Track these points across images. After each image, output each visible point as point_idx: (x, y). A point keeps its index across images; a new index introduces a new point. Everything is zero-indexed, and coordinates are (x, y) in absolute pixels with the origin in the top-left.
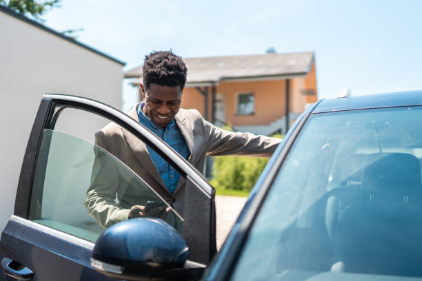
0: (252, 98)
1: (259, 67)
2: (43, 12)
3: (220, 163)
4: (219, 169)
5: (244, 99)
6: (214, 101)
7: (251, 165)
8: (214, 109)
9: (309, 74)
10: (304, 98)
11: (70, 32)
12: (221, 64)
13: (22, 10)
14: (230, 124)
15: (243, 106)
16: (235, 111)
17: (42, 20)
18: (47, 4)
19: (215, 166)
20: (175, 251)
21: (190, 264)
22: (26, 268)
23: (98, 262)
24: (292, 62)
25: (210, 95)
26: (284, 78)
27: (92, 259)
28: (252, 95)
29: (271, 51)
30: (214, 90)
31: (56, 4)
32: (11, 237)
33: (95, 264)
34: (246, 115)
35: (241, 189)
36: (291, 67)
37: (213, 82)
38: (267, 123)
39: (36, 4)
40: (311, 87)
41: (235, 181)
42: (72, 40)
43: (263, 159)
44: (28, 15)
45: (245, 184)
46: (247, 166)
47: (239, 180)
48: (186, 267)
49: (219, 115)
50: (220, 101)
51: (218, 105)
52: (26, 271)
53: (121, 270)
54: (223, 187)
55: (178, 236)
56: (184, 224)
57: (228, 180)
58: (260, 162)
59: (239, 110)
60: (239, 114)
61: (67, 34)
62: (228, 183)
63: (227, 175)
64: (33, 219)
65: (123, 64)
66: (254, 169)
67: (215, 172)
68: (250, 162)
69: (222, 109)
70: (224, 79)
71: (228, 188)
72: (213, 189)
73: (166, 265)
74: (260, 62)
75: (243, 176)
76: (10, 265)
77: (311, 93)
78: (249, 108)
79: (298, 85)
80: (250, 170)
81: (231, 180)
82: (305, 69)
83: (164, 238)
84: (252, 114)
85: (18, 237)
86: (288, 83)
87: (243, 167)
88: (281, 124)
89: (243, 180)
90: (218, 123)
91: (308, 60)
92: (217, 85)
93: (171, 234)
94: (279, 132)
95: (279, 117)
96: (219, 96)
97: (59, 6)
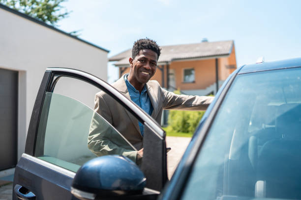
0: (193, 72)
1: (197, 51)
2: (57, 21)
3: (173, 115)
4: (172, 119)
5: (188, 72)
6: (168, 74)
7: (194, 116)
8: (168, 80)
9: (231, 54)
10: (228, 71)
11: (75, 32)
12: (172, 50)
13: (44, 20)
14: (179, 89)
15: (187, 77)
16: (182, 80)
17: (57, 26)
18: (60, 16)
19: (169, 117)
20: (135, 181)
21: (148, 191)
22: (31, 192)
23: (76, 190)
24: (219, 47)
25: (165, 70)
26: (214, 58)
27: (72, 188)
28: (193, 69)
29: (205, 41)
30: (168, 67)
31: (66, 16)
32: (22, 169)
33: (74, 192)
34: (189, 83)
35: (188, 132)
36: (218, 50)
37: (167, 62)
38: (204, 87)
39: (53, 16)
40: (232, 63)
41: (183, 127)
42: (75, 37)
43: (201, 111)
44: (49, 23)
45: (190, 129)
46: (191, 117)
47: (186, 126)
48: (144, 194)
49: (172, 83)
50: (172, 74)
51: (171, 77)
52: (31, 194)
53: (94, 196)
54: (175, 131)
55: (138, 169)
56: (143, 160)
57: (178, 126)
58: (199, 113)
59: (185, 80)
60: (185, 82)
61: (73, 34)
62: (178, 129)
63: (178, 123)
64: (37, 157)
65: (108, 52)
66: (196, 119)
67: (169, 121)
68: (193, 114)
69: (173, 79)
70: (174, 60)
71: (179, 131)
72: (165, 132)
73: (129, 192)
74: (198, 48)
75: (188, 124)
76: (20, 190)
77: (232, 67)
78: (191, 78)
79: (224, 62)
80: (193, 119)
81: (181, 127)
82: (228, 52)
83: (127, 171)
84: (194, 82)
85: (26, 170)
86: (217, 61)
87: (188, 117)
88: (213, 88)
89: (189, 126)
90: (171, 89)
91: (230, 46)
92: (170, 63)
93: (132, 168)
94: (212, 93)
95: (212, 84)
96: (171, 71)
97: (67, 17)
